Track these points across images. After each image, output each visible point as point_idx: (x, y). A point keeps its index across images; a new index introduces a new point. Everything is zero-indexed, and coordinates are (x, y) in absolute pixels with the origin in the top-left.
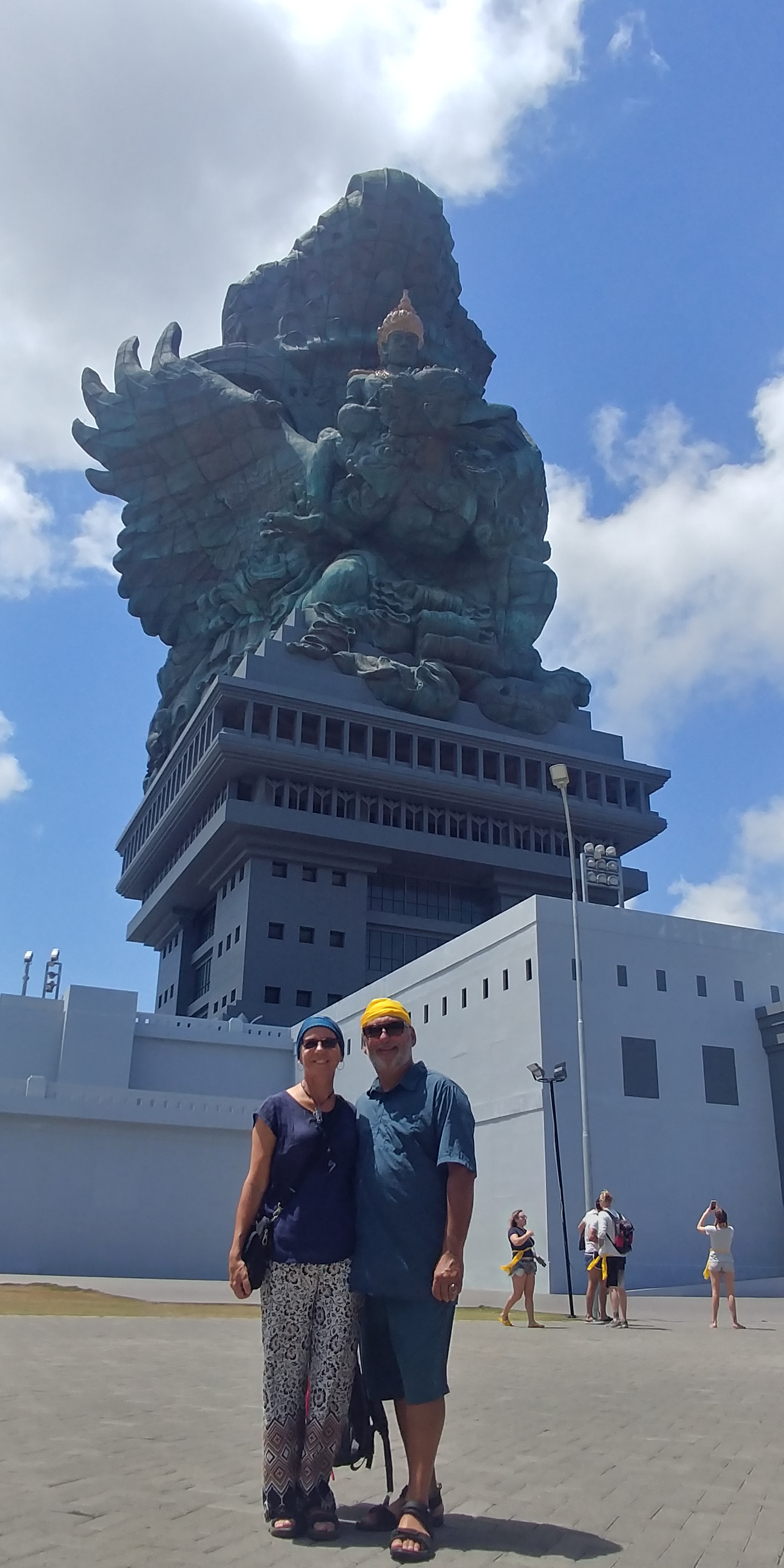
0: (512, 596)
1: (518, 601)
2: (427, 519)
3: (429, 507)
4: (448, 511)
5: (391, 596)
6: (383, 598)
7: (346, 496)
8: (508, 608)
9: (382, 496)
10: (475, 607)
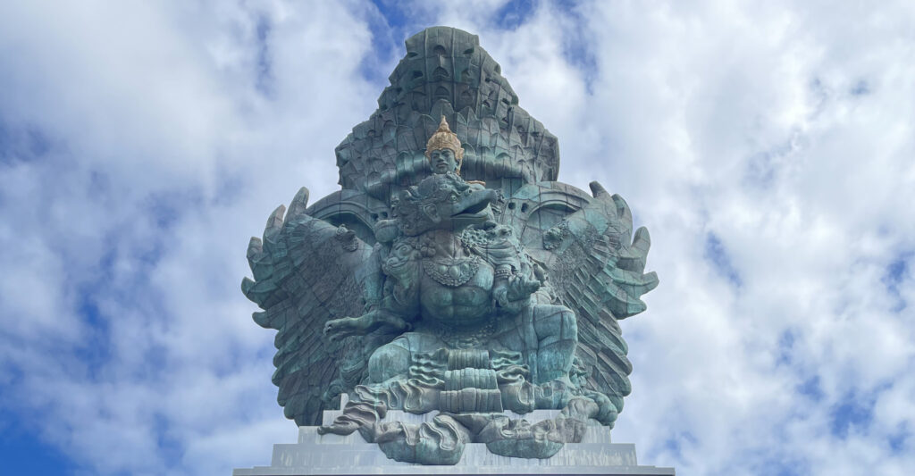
0: (540, 339)
1: (545, 343)
2: (449, 296)
3: (446, 286)
4: (463, 285)
5: (427, 365)
6: (423, 369)
7: (391, 292)
8: (538, 350)
9: (407, 287)
10: (506, 356)
